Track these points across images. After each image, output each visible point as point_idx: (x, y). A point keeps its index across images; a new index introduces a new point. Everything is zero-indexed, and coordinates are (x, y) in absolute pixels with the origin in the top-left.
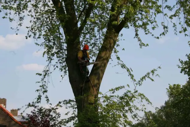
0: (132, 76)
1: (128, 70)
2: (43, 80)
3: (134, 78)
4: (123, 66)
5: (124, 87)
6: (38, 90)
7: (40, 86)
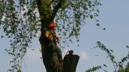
0: (112, 58)
1: (108, 52)
2: (15, 59)
3: (114, 60)
4: (103, 47)
5: (101, 67)
6: (10, 70)
7: (12, 67)
